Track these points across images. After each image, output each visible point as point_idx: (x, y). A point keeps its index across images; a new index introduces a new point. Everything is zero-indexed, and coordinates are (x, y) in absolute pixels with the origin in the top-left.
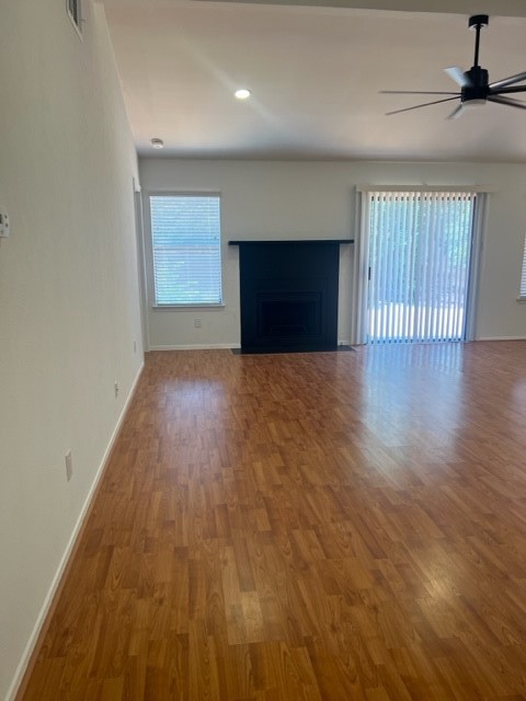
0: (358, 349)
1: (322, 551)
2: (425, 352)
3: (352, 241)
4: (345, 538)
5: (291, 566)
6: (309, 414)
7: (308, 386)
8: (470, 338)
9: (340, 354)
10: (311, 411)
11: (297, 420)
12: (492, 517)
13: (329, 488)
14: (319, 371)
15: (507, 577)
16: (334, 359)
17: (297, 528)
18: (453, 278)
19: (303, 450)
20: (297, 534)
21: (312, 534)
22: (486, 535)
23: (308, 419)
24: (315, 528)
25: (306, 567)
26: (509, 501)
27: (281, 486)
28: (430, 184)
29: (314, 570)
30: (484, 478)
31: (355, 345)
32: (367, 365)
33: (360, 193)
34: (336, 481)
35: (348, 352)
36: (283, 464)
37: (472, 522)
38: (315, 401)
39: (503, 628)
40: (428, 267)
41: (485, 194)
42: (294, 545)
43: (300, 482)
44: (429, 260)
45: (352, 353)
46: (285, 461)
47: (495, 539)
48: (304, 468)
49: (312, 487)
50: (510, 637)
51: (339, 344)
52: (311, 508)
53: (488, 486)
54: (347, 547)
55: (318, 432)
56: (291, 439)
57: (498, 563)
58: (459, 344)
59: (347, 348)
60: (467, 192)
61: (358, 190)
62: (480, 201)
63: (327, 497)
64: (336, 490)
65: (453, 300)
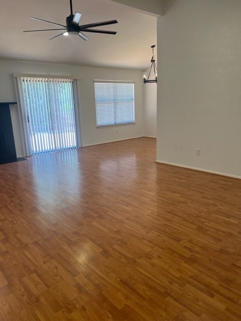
0: (28, 159)
1: (43, 284)
2: (61, 155)
3: (16, 103)
4: (55, 271)
5: (28, 303)
6: (12, 201)
7: (7, 184)
8: (80, 146)
9: (19, 163)
10: (13, 199)
11: (6, 206)
12: (118, 232)
13: (36, 243)
14: (10, 174)
15: (135, 261)
16: (17, 166)
17: (24, 276)
18: (69, 120)
19: (15, 224)
20: (25, 279)
21: (34, 276)
22: (119, 242)
23: (12, 204)
24: (35, 271)
25: (38, 300)
26: (122, 221)
27: (7, 252)
28: (51, 74)
29: (42, 299)
30: (108, 213)
31: (27, 157)
32: (35, 167)
33: (16, 78)
34: (39, 237)
35: (23, 161)
36: (4, 237)
37: (111, 237)
38: (13, 193)
39: (143, 289)
40: (57, 115)
41: (76, 80)
42: (26, 288)
43: (18, 245)
44: (56, 111)
45: (25, 161)
46: (5, 234)
47: (123, 243)
48: (18, 235)
49: (27, 245)
50: (147, 292)
51: (17, 158)
52: (29, 259)
53: (111, 216)
54: (57, 276)
55: (21, 211)
56: (5, 219)
57: (129, 255)
58: (76, 150)
59: (23, 159)
60: (68, 79)
61: (14, 76)
62: (75, 83)
63: (37, 249)
64: (40, 243)
65: (70, 130)
